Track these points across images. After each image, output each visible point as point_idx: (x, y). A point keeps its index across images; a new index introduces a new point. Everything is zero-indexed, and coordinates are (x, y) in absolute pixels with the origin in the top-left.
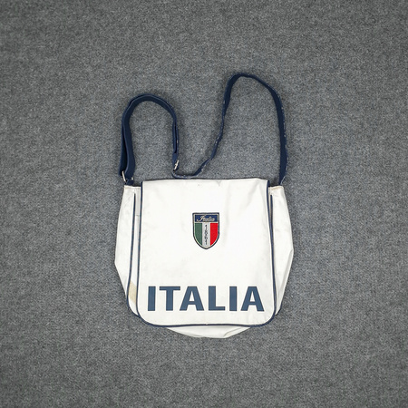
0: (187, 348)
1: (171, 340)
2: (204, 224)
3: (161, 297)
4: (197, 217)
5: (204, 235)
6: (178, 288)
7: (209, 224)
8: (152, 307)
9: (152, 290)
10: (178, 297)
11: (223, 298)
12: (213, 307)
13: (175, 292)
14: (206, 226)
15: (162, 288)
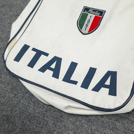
0: (31, 110)
1: (23, 97)
2: (89, 15)
3: (29, 55)
4: (86, 9)
5: (86, 23)
6: (47, 55)
7: (93, 16)
8: (18, 58)
9: (25, 48)
10: (43, 61)
11: (79, 75)
12: (67, 78)
13: (42, 55)
14: (91, 17)
15: (34, 49)
